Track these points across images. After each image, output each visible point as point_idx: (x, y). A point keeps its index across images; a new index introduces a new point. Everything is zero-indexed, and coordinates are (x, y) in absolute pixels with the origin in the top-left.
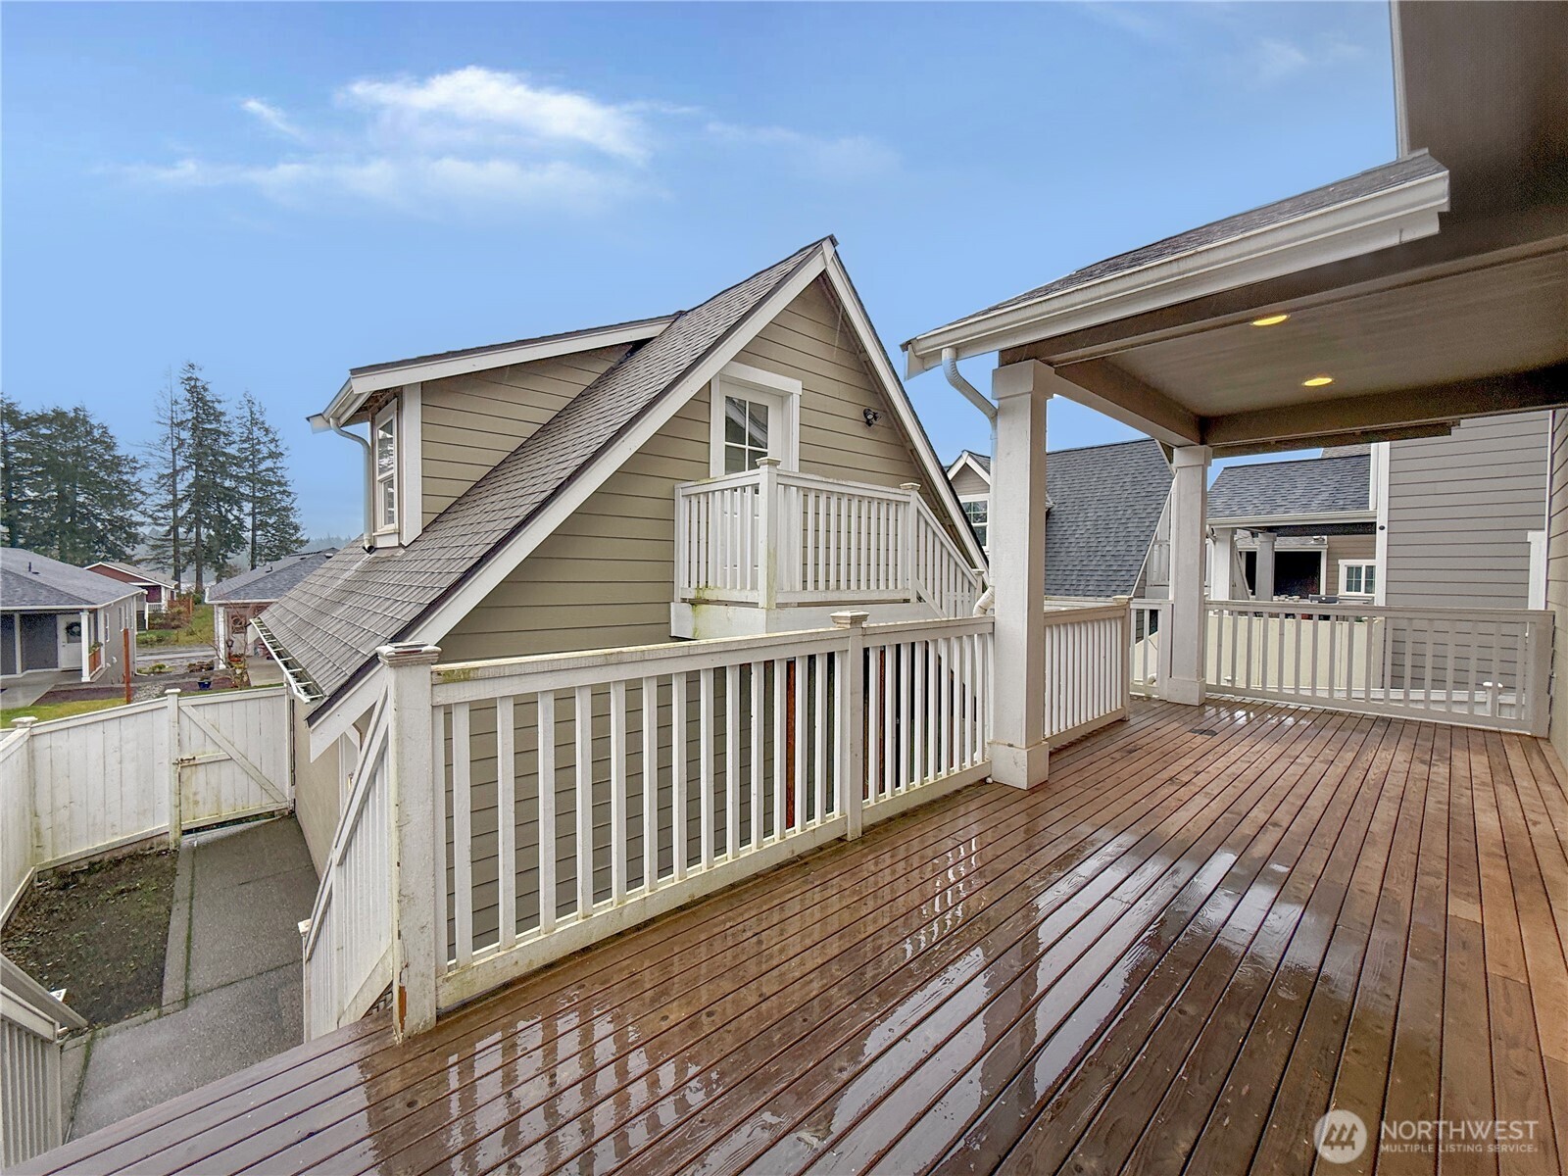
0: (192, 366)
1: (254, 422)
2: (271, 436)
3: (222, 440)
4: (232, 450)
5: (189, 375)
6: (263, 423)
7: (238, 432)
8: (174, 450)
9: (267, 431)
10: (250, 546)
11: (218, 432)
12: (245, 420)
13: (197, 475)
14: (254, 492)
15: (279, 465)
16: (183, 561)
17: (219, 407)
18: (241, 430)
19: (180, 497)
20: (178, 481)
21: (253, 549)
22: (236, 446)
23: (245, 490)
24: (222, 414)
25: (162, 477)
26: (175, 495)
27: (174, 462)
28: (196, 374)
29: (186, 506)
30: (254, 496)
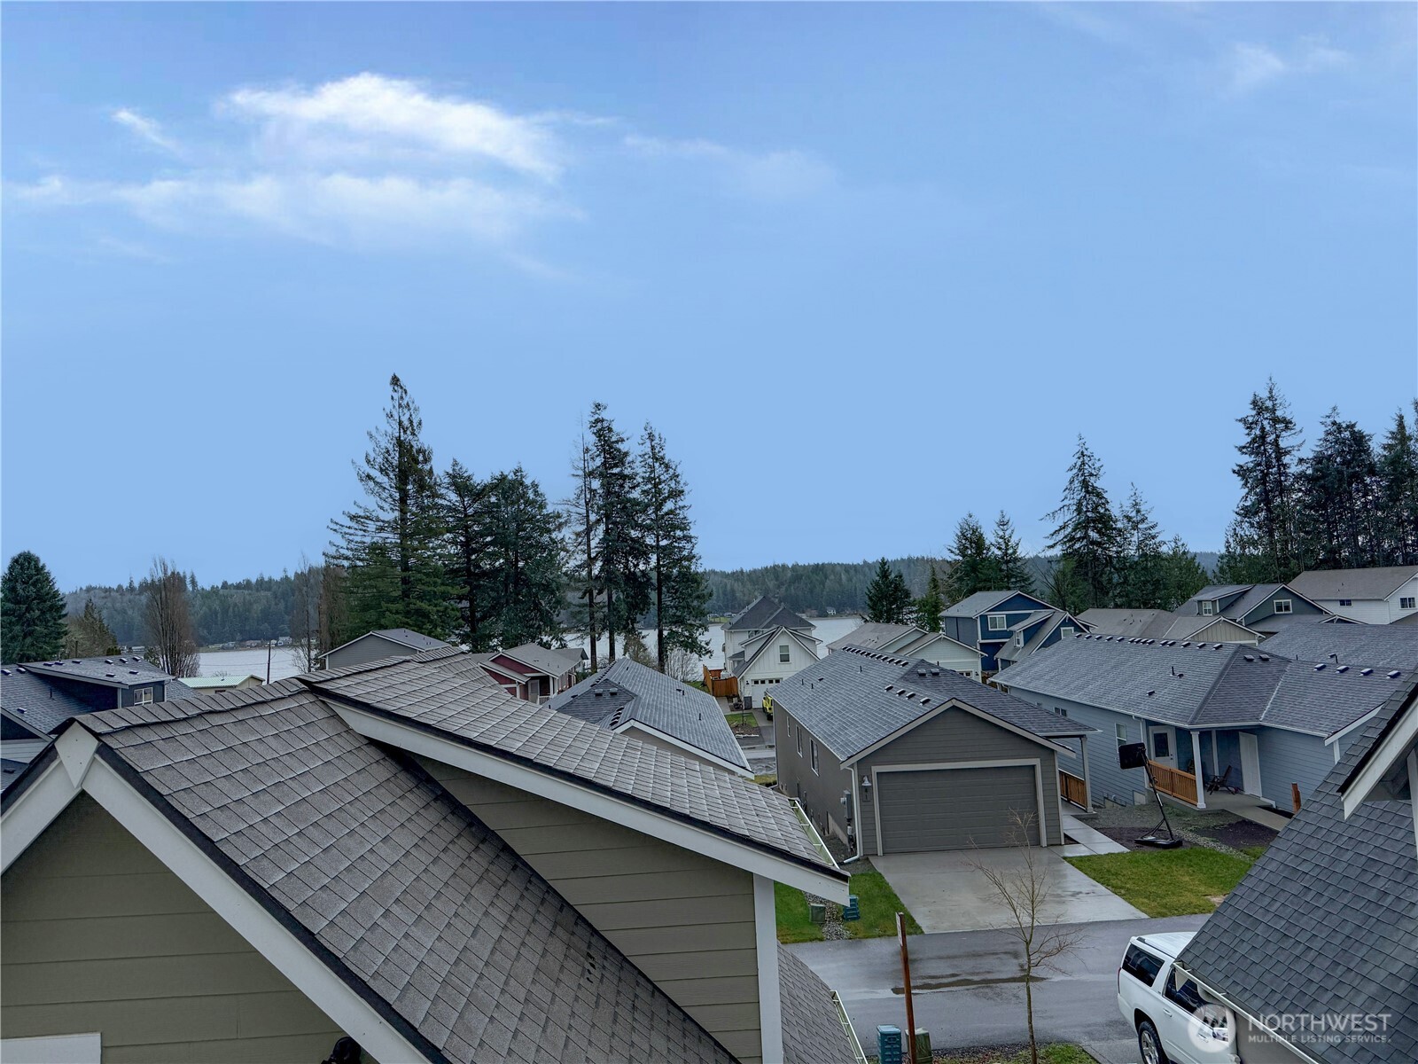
0: (598, 406)
1: (656, 459)
2: (671, 471)
3: (627, 485)
4: (636, 494)
5: (596, 417)
6: (663, 458)
7: (640, 471)
8: (587, 504)
9: (667, 467)
10: (656, 607)
11: (624, 477)
12: (646, 457)
13: (607, 529)
14: (658, 541)
15: (680, 504)
16: (598, 627)
17: (622, 447)
18: (644, 469)
19: (593, 555)
20: (591, 538)
21: (660, 609)
22: (638, 490)
23: (650, 540)
24: (626, 454)
25: (578, 535)
26: (589, 555)
27: (588, 516)
28: (604, 415)
29: (599, 564)
30: (658, 547)
